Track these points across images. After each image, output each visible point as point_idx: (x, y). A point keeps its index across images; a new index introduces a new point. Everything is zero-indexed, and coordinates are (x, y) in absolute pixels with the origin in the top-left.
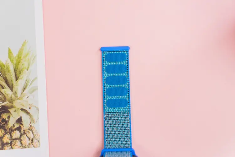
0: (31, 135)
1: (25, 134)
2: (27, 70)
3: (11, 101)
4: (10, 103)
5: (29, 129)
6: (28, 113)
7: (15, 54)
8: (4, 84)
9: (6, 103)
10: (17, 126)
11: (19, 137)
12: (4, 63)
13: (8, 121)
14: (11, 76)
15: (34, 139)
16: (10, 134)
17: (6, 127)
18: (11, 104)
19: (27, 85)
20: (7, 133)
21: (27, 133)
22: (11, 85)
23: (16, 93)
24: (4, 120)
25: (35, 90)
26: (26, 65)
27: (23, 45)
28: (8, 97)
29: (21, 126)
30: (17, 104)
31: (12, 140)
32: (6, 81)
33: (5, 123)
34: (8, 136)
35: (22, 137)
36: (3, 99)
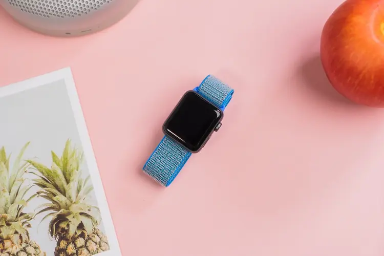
0: (97, 239)
1: (91, 239)
2: (77, 170)
3: (67, 207)
4: (66, 209)
5: (93, 233)
6: (88, 216)
7: (60, 155)
8: (55, 191)
9: (62, 211)
10: (79, 233)
11: (84, 244)
12: (50, 169)
13: (69, 230)
14: (61, 181)
15: (101, 242)
16: (74, 243)
17: (68, 237)
18: (68, 210)
19: (80, 187)
20: (70, 243)
21: (93, 238)
22: (62, 190)
23: (70, 197)
24: (63, 230)
25: (90, 189)
26: (74, 165)
27: (67, 145)
28: (63, 204)
29: (84, 231)
30: (74, 209)
31: (77, 249)
32: (56, 187)
33: (65, 233)
34: (71, 246)
35: (88, 243)
36: (58, 207)
